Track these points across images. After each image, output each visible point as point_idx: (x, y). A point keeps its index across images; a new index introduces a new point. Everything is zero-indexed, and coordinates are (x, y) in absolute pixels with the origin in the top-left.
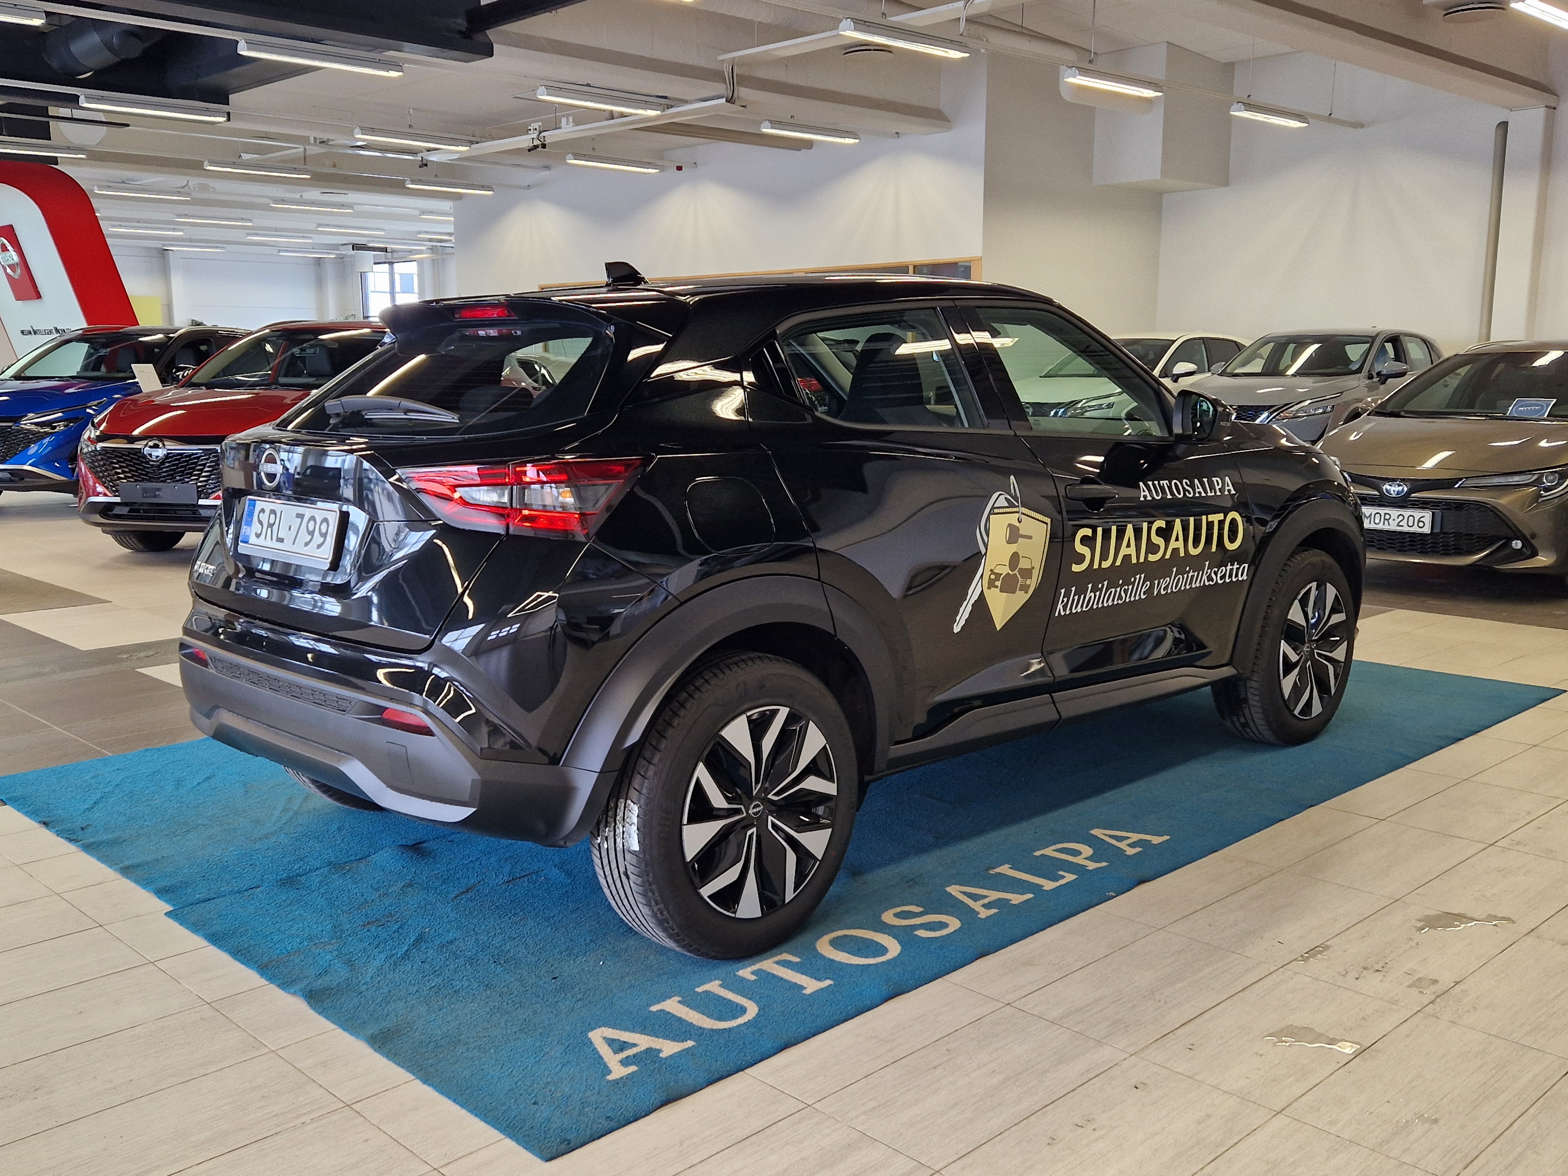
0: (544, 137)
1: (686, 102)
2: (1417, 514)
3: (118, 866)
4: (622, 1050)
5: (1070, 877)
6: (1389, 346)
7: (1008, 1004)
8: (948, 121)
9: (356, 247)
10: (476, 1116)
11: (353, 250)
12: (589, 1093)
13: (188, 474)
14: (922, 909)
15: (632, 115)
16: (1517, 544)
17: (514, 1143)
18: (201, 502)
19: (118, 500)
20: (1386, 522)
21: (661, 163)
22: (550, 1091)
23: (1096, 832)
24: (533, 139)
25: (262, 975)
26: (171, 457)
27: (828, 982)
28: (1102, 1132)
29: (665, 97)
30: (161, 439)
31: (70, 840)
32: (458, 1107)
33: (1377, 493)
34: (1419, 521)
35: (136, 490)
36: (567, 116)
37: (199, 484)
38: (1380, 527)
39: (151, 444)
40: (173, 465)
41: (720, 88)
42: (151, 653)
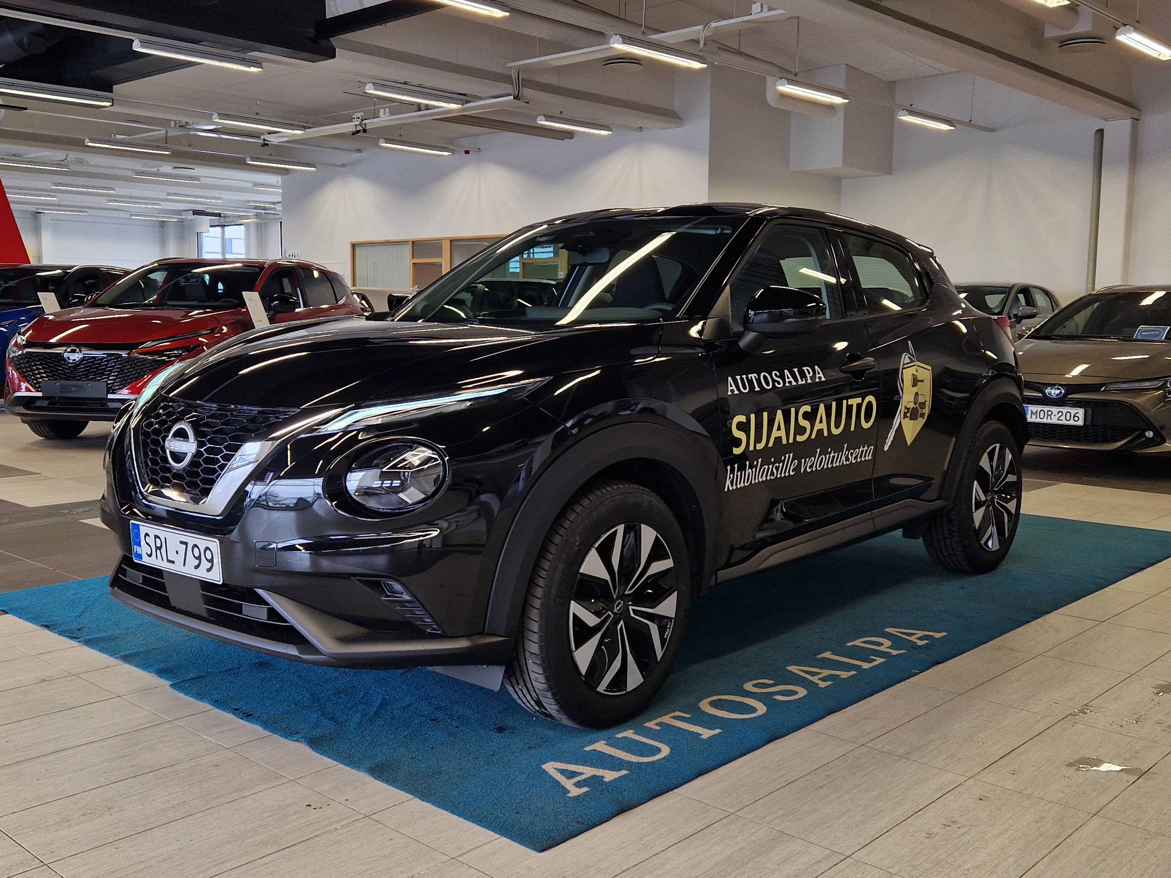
0: (365, 124)
1: (480, 98)
2: (1073, 411)
3: (118, 656)
4: (573, 777)
5: (880, 661)
6: (1021, 296)
7: (863, 745)
8: (680, 119)
9: (196, 212)
10: (472, 822)
11: (194, 214)
12: (557, 806)
13: (99, 374)
14: (773, 682)
15: (434, 107)
16: (1150, 434)
17: (509, 840)
18: (110, 396)
19: (40, 394)
20: (1049, 417)
21: (452, 147)
22: (526, 804)
23: (888, 630)
24: (356, 125)
25: (265, 728)
26: (86, 360)
27: (718, 731)
28: (966, 829)
29: (464, 95)
30: (78, 345)
31: (72, 638)
32: (455, 817)
33: (1041, 395)
34: (1074, 416)
35: (56, 387)
36: (384, 108)
37: (109, 382)
38: (1044, 421)
39: (69, 350)
40: (87, 367)
41: (508, 88)
42: (87, 509)
